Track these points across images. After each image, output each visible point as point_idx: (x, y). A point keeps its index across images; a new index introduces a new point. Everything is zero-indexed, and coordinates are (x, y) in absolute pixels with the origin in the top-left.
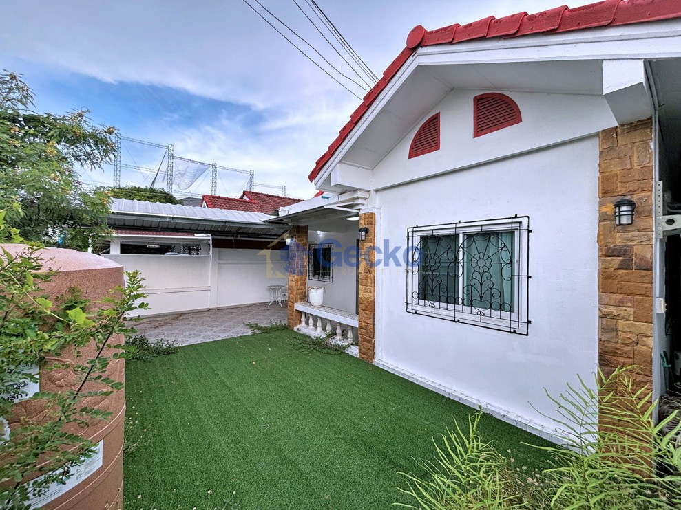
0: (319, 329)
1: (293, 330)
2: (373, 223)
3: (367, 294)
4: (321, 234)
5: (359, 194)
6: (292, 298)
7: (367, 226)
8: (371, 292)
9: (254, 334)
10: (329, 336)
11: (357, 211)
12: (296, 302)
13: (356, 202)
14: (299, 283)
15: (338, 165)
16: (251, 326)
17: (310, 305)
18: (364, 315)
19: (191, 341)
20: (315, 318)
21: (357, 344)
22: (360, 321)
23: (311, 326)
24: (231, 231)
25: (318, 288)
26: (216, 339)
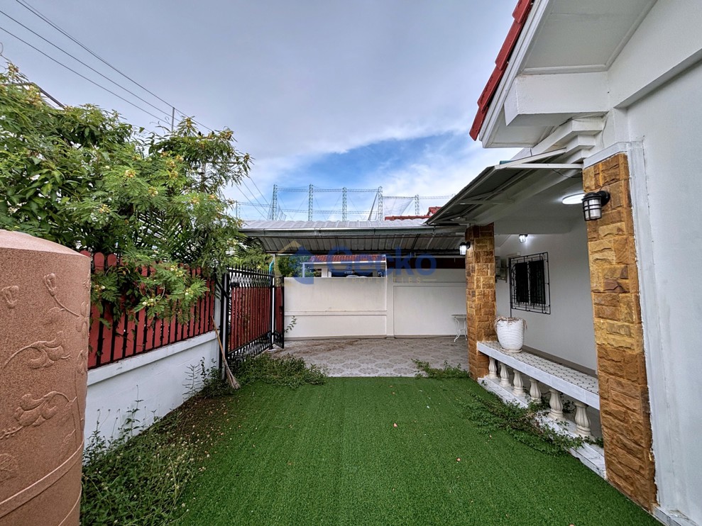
0: (518, 391)
1: (476, 382)
2: (622, 176)
3: (617, 337)
4: (526, 240)
5: (576, 126)
6: (473, 333)
7: (606, 189)
8: (630, 335)
9: (419, 378)
10: (534, 408)
11: (578, 166)
12: (480, 339)
13: (571, 147)
14: (483, 311)
15: (516, 81)
16: (420, 365)
17: (500, 347)
18: (615, 386)
19: (347, 373)
20: (511, 372)
21: (600, 444)
22: (602, 397)
23: (505, 382)
24: (405, 249)
25: (512, 319)
26: (372, 375)
